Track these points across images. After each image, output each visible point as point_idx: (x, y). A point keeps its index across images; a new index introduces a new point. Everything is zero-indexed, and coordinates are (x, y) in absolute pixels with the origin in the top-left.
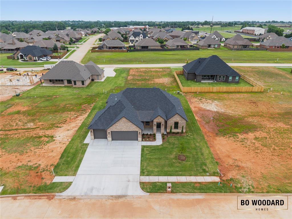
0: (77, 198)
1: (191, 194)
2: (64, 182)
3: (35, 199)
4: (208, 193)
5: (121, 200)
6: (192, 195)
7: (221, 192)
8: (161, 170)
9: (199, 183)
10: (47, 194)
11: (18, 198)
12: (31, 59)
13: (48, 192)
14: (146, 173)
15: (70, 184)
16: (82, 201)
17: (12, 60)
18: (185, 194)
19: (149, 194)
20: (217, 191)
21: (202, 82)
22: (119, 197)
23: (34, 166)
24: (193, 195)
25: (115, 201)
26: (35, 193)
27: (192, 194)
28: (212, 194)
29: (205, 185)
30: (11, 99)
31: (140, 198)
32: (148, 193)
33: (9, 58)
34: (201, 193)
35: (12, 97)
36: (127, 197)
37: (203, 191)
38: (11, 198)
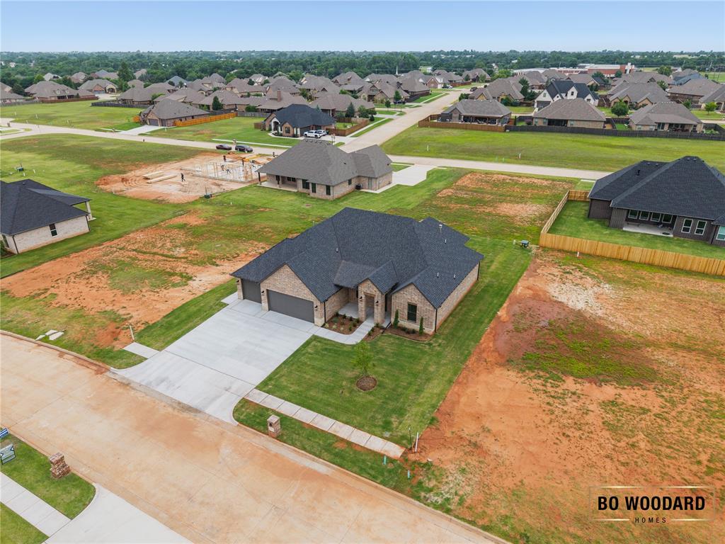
0: (132, 385)
1: (311, 456)
2: (136, 355)
3: (83, 365)
4: (344, 468)
5: (185, 415)
6: (310, 459)
7: (374, 478)
8: (301, 391)
9: (349, 444)
10: (101, 364)
11: (66, 356)
12: (288, 131)
13: (104, 362)
14: (270, 387)
15: (142, 360)
16: (132, 392)
17: (259, 130)
18: (299, 452)
19: (238, 423)
20: (369, 474)
21: (624, 229)
22: (189, 409)
23: (122, 317)
24: (313, 460)
25: (176, 413)
26: (89, 357)
27: (313, 457)
28: (352, 473)
29: (355, 452)
30: (193, 203)
31: (218, 424)
32: (238, 421)
33: (257, 126)
34: (331, 462)
35: (197, 198)
36: (199, 414)
37: (339, 460)
38: (58, 352)
